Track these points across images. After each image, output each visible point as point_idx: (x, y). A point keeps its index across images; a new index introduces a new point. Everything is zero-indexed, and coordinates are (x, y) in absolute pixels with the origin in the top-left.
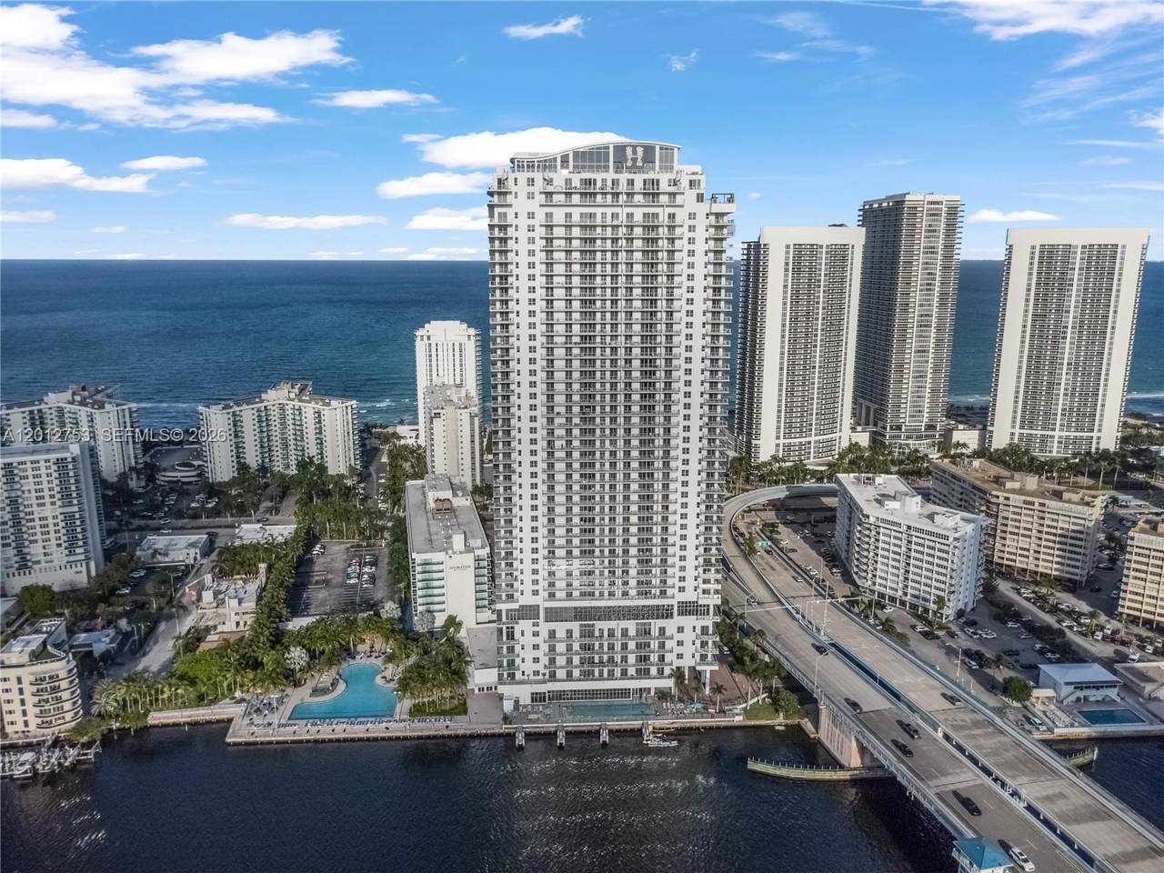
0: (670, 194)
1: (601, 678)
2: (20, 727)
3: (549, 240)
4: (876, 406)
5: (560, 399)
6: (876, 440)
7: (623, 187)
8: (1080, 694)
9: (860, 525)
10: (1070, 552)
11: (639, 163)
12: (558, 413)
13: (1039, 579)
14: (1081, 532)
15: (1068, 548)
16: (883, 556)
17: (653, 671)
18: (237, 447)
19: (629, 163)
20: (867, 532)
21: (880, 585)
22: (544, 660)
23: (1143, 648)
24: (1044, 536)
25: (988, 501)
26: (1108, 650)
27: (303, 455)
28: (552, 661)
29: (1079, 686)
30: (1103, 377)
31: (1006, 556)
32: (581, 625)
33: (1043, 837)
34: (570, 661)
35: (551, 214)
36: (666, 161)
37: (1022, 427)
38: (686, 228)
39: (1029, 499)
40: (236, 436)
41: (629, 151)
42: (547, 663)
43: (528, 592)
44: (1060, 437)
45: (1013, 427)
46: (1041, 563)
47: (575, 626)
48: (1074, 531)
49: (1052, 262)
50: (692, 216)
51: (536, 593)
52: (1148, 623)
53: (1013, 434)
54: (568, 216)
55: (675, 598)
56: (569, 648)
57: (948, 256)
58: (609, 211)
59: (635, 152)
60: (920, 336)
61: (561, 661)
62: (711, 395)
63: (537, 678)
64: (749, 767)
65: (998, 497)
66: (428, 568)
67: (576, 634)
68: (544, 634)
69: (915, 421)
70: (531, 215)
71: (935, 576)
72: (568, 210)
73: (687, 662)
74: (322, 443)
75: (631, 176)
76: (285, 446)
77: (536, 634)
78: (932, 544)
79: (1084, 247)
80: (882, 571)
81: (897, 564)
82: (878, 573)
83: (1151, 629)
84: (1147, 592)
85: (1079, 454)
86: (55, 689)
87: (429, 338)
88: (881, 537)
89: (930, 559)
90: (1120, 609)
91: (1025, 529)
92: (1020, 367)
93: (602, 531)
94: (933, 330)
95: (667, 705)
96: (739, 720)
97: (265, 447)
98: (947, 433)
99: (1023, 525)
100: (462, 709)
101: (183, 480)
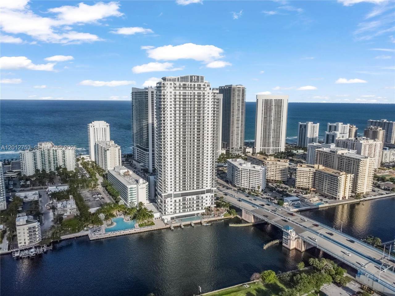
0: (203, 88)
1: (188, 211)
2: (23, 244)
3: (175, 99)
4: (226, 143)
5: (177, 139)
6: (228, 151)
7: (192, 86)
8: (293, 203)
9: (237, 171)
10: (283, 174)
11: (196, 80)
12: (177, 143)
13: (276, 181)
14: (285, 169)
15: (283, 173)
16: (243, 178)
17: (200, 208)
18: (35, 164)
19: (193, 80)
20: (239, 173)
21: (243, 186)
22: (173, 208)
23: (302, 193)
24: (277, 171)
25: (264, 164)
26: (295, 194)
27: (57, 165)
28: (175, 208)
29: (293, 201)
30: (281, 133)
31: (269, 177)
32: (183, 198)
33: (296, 225)
34: (180, 208)
35: (176, 92)
36: (202, 80)
37: (263, 147)
38: (207, 96)
39: (273, 162)
40: (35, 160)
41: (193, 77)
42: (174, 209)
43: (169, 190)
44: (272, 149)
45: (261, 147)
46: (277, 178)
47: (181, 198)
48: (283, 169)
49: (267, 103)
50: (208, 93)
51: (171, 190)
52: (302, 188)
53: (261, 149)
54: (180, 93)
55: (205, 188)
56: (180, 204)
57: (243, 102)
58: (189, 92)
59: (195, 78)
60: (237, 123)
61: (178, 208)
62: (213, 137)
63: (171, 213)
64: (230, 226)
65: (266, 162)
66: (132, 189)
67: (181, 201)
68: (173, 201)
69: (237, 146)
70: (171, 92)
71: (257, 181)
72: (180, 91)
73: (209, 205)
74: (65, 161)
75: (195, 83)
76: (50, 163)
77: (171, 201)
78: (256, 174)
79: (275, 100)
80: (243, 182)
81: (247, 180)
82: (242, 183)
83: (302, 189)
84: (301, 181)
85: (276, 153)
86: (34, 231)
87: (94, 126)
88: (243, 173)
89: (255, 177)
90: (296, 186)
91: (273, 170)
92: (261, 131)
93: (188, 172)
94: (240, 122)
95: (205, 216)
96: (223, 217)
97: (43, 164)
98: (245, 149)
99: (272, 169)
100: (153, 224)
101: (13, 176)
